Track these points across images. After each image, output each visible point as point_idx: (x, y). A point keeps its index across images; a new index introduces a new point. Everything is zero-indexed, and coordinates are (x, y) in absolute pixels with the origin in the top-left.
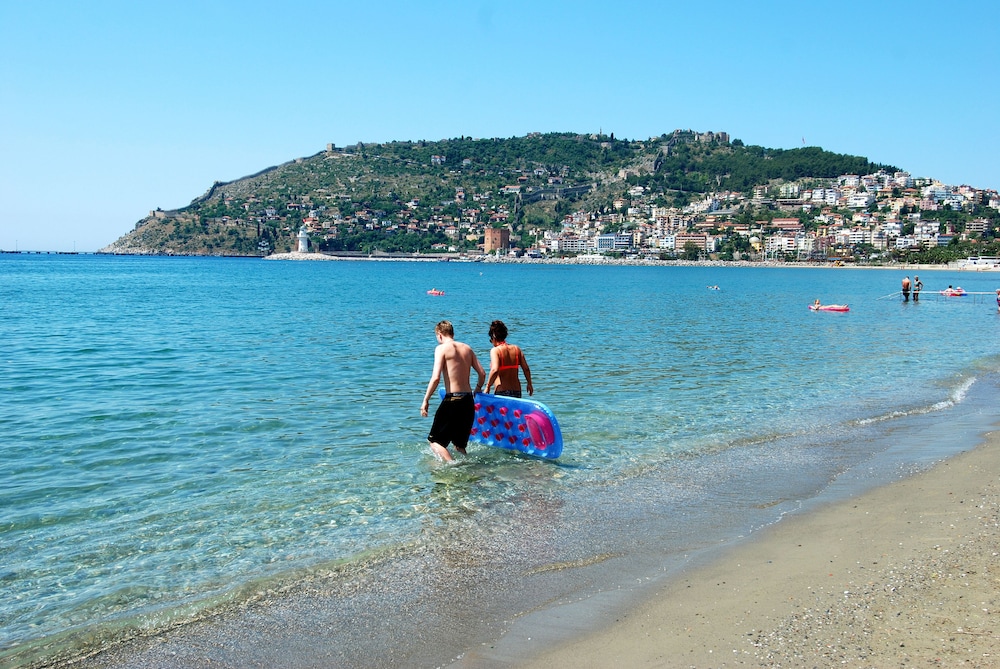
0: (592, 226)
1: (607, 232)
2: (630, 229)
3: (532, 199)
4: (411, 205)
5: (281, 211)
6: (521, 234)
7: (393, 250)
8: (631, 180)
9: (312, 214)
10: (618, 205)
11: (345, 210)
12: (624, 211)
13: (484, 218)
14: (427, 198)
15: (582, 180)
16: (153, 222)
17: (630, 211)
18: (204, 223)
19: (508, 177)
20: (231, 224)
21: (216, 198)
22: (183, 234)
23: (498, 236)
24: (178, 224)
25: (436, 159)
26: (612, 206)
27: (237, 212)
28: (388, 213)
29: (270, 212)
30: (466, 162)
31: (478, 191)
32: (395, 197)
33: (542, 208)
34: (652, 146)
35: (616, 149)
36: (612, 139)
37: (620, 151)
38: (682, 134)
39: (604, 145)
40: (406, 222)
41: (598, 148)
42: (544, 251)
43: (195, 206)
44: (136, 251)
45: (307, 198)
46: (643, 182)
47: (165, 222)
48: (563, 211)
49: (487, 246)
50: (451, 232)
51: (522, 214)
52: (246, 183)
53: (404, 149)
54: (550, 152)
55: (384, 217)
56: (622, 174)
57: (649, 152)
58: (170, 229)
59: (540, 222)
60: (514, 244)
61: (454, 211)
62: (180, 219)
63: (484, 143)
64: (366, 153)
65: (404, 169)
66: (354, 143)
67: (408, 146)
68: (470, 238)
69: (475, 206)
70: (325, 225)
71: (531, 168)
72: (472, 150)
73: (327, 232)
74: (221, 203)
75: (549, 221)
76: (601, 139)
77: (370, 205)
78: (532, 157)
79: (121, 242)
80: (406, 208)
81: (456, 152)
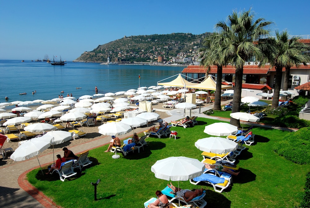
0: (184, 56)
1: (187, 57)
2: (192, 56)
3: (170, 49)
4: (143, 51)
5: (113, 52)
6: (167, 58)
7: (138, 61)
8: (194, 45)
9: (120, 53)
10: (190, 51)
11: (128, 52)
12: (192, 52)
13: (159, 54)
14: (146, 49)
15: (183, 45)
16: (85, 54)
17: (193, 52)
18: (96, 54)
19: (166, 44)
20: (102, 55)
21: (99, 49)
22: (91, 57)
23: (161, 58)
24: (90, 55)
25: (149, 40)
26: (189, 51)
27: (103, 52)
28: (137, 53)
29: (111, 52)
30: (156, 40)
31: (158, 47)
32: (139, 49)
33: (173, 52)
34: (200, 36)
35: (192, 37)
36: (191, 34)
37: (193, 37)
38: (208, 33)
39: (189, 36)
40: (141, 55)
41: (188, 37)
42: (171, 62)
43: (94, 51)
44: (81, 61)
45: (119, 49)
46: (197, 45)
47: (88, 54)
48: (178, 52)
49: (159, 61)
50: (151, 57)
51: (168, 53)
52: (106, 45)
53: (142, 37)
54: (176, 38)
55: (136, 54)
56: (192, 43)
57: (199, 38)
58: (89, 56)
59: (172, 55)
60: (165, 60)
61: (152, 52)
62: (91, 53)
63: (161, 35)
64: (133, 38)
65: (141, 42)
66: (130, 36)
67: (143, 36)
68: (155, 59)
69: (157, 51)
70: (123, 55)
71: (171, 42)
72: (158, 37)
73: (122, 57)
74: (100, 50)
75: (174, 54)
76: (189, 34)
77: (133, 51)
78: (171, 39)
79: (78, 59)
80: (141, 51)
81: (153, 38)
